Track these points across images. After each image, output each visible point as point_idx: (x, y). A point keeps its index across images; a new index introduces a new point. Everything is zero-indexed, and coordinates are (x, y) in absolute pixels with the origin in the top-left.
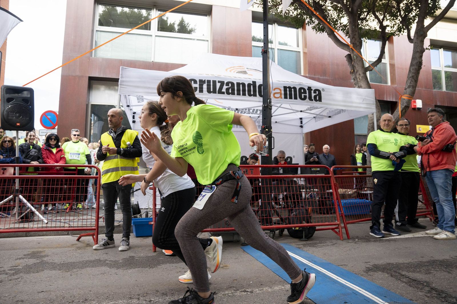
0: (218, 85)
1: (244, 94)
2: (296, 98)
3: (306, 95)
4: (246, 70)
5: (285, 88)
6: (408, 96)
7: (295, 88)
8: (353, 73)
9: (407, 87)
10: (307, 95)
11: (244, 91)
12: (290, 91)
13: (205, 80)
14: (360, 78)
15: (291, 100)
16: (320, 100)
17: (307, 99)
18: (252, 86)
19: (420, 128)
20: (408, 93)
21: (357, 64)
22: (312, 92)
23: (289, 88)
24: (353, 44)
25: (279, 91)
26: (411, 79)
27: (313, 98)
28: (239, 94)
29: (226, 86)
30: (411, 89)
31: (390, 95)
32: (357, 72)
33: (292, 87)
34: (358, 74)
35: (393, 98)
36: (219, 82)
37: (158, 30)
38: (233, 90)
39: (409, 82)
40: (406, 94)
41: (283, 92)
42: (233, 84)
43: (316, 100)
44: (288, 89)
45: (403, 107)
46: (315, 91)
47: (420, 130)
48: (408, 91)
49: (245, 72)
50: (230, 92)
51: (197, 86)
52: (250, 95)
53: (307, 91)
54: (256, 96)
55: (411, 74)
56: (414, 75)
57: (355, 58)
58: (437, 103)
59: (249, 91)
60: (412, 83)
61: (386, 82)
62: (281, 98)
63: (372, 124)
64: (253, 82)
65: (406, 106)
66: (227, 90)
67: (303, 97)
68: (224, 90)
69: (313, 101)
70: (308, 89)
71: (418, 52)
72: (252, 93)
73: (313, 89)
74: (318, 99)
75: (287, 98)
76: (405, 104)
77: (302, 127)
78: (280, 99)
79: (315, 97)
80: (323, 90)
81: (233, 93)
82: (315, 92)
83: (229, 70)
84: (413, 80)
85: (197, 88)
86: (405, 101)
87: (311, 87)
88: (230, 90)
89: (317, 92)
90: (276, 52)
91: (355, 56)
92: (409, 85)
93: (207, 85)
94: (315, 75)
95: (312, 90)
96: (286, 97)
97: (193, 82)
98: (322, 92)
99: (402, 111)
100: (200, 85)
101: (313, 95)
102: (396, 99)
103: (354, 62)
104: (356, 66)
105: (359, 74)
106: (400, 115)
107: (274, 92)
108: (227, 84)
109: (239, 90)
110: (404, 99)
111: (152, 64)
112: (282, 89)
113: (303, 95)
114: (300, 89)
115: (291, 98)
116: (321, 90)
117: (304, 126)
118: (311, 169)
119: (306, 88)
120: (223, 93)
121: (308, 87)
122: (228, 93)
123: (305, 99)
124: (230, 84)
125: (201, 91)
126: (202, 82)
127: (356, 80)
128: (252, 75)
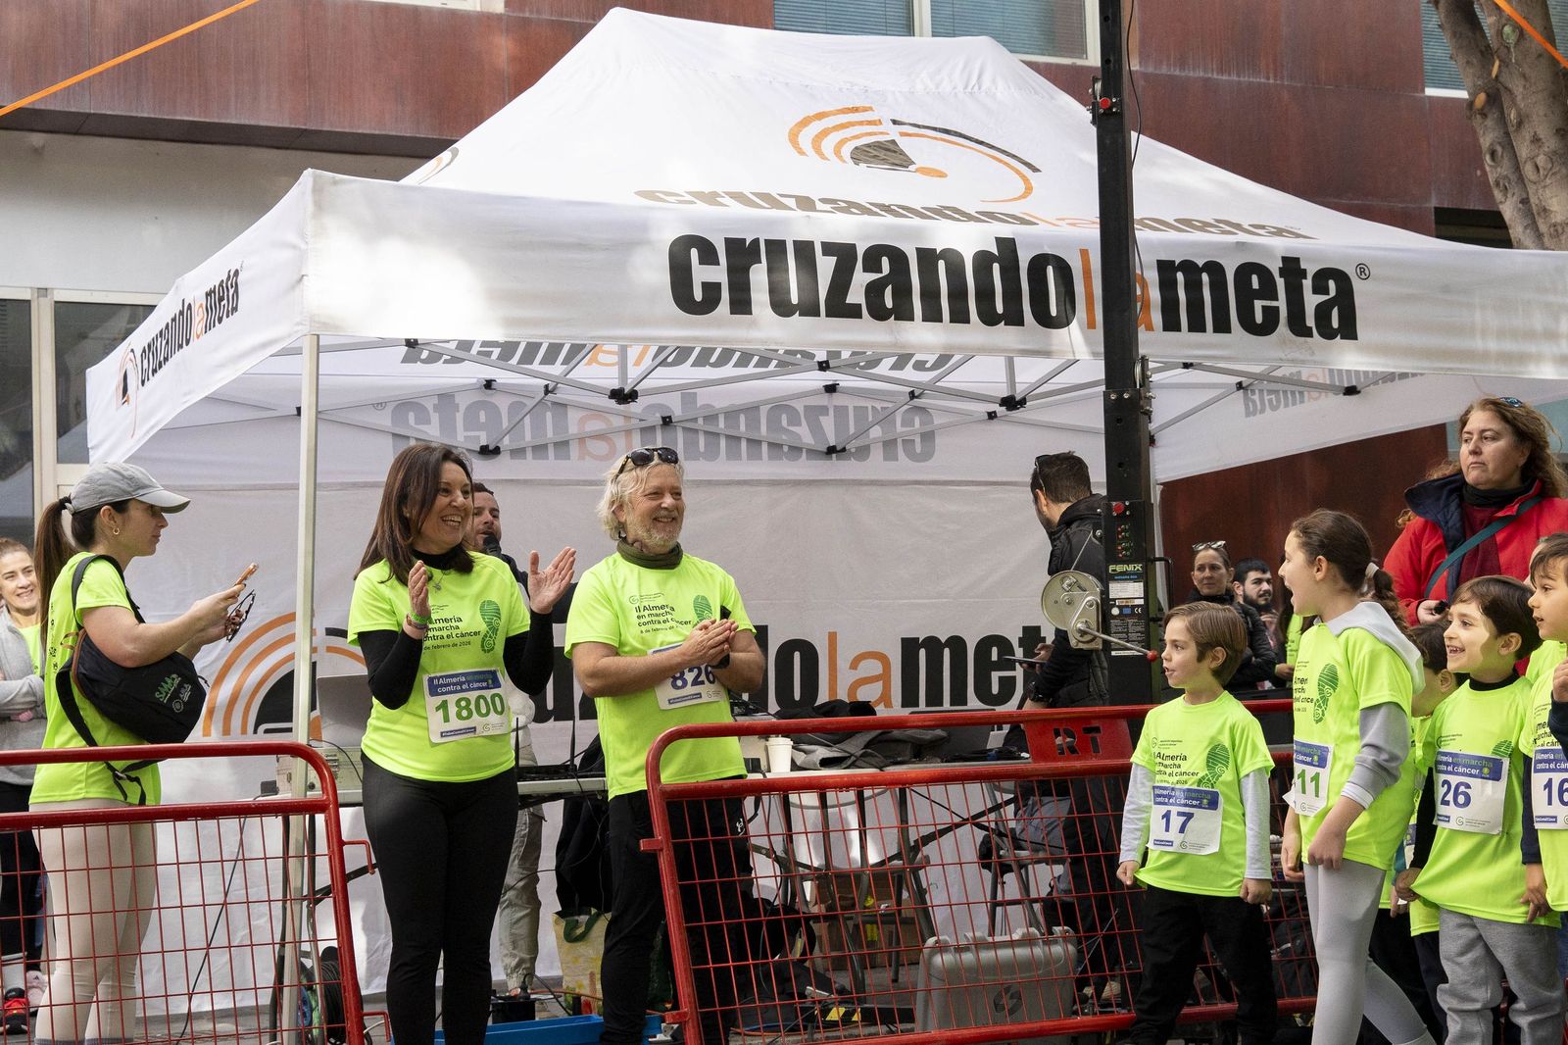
0: (825, 268)
1: (959, 315)
2: (1222, 326)
3: (1274, 304)
4: (893, 133)
5: (1166, 269)
7: (1215, 269)
8: (1484, 115)
10: (1281, 303)
11: (958, 294)
12: (1193, 287)
13: (756, 242)
14: (1541, 160)
15: (1197, 336)
16: (1349, 331)
17: (1283, 328)
18: (996, 267)
21: (1524, 76)
22: (1307, 284)
23: (1188, 267)
27: (1310, 322)
28: (932, 315)
29: (865, 270)
32: (1520, 124)
33: (1200, 263)
34: (1527, 134)
36: (829, 248)
38: (903, 293)
41: (1155, 295)
42: (898, 257)
43: (1328, 333)
44: (1180, 276)
46: (1322, 277)
50: (889, 303)
51: (719, 274)
52: (989, 318)
53: (1280, 283)
54: (1020, 322)
57: (1512, 40)
59: (985, 295)
62: (1149, 327)
64: (999, 241)
66: (874, 291)
67: (1259, 318)
68: (856, 295)
69: (1310, 335)
70: (1282, 272)
72: (1000, 307)
73: (1311, 269)
74: (1335, 324)
75: (1178, 329)
79: (1323, 312)
80: (1363, 270)
81: (903, 313)
82: (1319, 288)
83: (806, 137)
85: (718, 285)
87: (1297, 260)
88: (888, 291)
89: (1332, 284)
91: (1507, 29)
93: (770, 270)
94: (1183, 65)
95: (1303, 274)
97: (694, 253)
98: (1357, 285)
100: (731, 270)
101: (1311, 301)
103: (1504, 63)
104: (1517, 87)
105: (1537, 140)
108: (872, 259)
109: (930, 295)
112: (1153, 276)
113: (1258, 304)
114: (1245, 271)
115: (1197, 325)
116: (1350, 271)
119: (1275, 266)
120: (854, 312)
121: (1285, 259)
122: (879, 313)
123: (1267, 327)
124: (885, 262)
125: (741, 304)
126: (742, 253)
127: (1506, 162)
128: (942, 175)
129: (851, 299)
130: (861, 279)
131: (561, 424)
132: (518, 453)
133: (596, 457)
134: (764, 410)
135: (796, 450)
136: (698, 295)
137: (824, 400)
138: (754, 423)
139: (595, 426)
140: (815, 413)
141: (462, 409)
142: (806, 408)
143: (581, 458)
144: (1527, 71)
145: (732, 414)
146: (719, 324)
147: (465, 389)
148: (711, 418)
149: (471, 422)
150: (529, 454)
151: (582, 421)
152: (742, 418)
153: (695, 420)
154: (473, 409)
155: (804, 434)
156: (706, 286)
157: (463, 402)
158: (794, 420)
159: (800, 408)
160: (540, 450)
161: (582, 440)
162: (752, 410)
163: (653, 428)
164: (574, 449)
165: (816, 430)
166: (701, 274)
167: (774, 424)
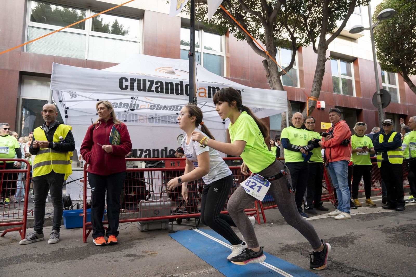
0: (148, 84)
1: (172, 93)
4: (174, 70)
5: (209, 88)
6: (314, 97)
7: (218, 88)
8: (269, 77)
9: (313, 90)
11: (172, 89)
12: (214, 91)
13: (136, 79)
14: (275, 81)
18: (179, 85)
19: (323, 125)
20: (314, 95)
23: (213, 88)
24: (269, 51)
25: (204, 91)
26: (316, 83)
28: (167, 92)
29: (155, 84)
30: (316, 91)
31: (300, 96)
32: (272, 76)
33: (215, 87)
35: (302, 99)
36: (149, 81)
37: (92, 30)
38: (162, 89)
39: (315, 86)
40: (312, 96)
41: (207, 92)
42: (162, 83)
44: (212, 89)
45: (310, 107)
47: (324, 127)
48: (314, 94)
49: (173, 73)
50: (159, 90)
51: (128, 84)
52: (177, 94)
54: (183, 95)
55: (316, 79)
56: (318, 80)
57: (271, 64)
58: (336, 104)
59: (177, 90)
60: (317, 86)
61: (296, 86)
62: (206, 97)
63: (284, 121)
64: (180, 82)
65: (312, 106)
66: (157, 88)
68: (153, 88)
71: (321, 61)
72: (179, 92)
76: (312, 105)
77: (224, 123)
78: (204, 98)
80: (243, 90)
81: (162, 92)
83: (158, 70)
84: (318, 84)
85: (128, 86)
86: (311, 102)
88: (159, 88)
90: (202, 55)
91: (270, 62)
92: (314, 88)
93: (138, 83)
94: (236, 77)
96: (210, 96)
97: (124, 80)
98: (242, 92)
99: (309, 110)
100: (130, 83)
102: (304, 99)
103: (270, 67)
104: (272, 70)
105: (274, 78)
106: (308, 114)
107: (199, 91)
108: (157, 83)
109: (167, 89)
110: (311, 100)
111: (85, 62)
112: (207, 89)
116: (241, 90)
117: (226, 123)
118: (232, 161)
120: (153, 91)
122: (157, 92)
124: (159, 84)
125: (132, 89)
126: (133, 81)
127: (271, 83)
128: (180, 76)
129: (152, 89)
130: (154, 86)
131: (136, 117)
132: (130, 121)
133: (142, 122)
134: (167, 117)
135: (172, 122)
136: (124, 87)
137: (176, 115)
138: (166, 118)
139: (142, 118)
140: (175, 117)
141: (122, 115)
142: (174, 117)
143: (139, 122)
144: (273, 68)
145: (162, 117)
146: (128, 92)
147: (122, 112)
148: (159, 117)
149: (123, 117)
150: (131, 121)
151: (140, 117)
152: (164, 118)
153: (157, 117)
154: (123, 115)
155: (173, 120)
156: (125, 85)
157: (122, 114)
158: (172, 118)
159: (173, 116)
160: (133, 121)
161: (139, 120)
162: (165, 116)
163: (150, 118)
164: (138, 121)
165: (175, 119)
166: (125, 83)
167: (169, 118)
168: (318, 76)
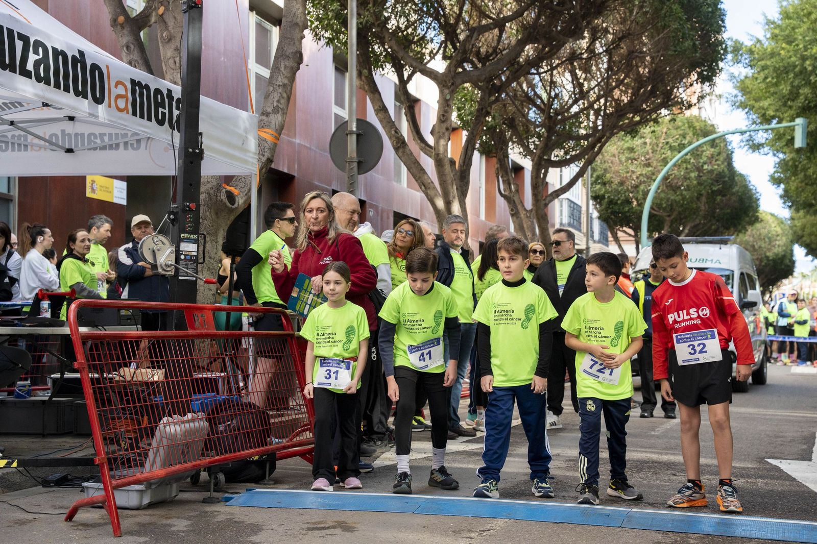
0: (19, 47)
1: (67, 90)
2: (149, 117)
3: (164, 111)
5: (133, 84)
7: (147, 87)
8: (123, 28)
9: (269, 110)
10: (166, 111)
12: (141, 96)
14: (178, 59)
15: (142, 121)
17: (167, 123)
18: (79, 65)
20: (273, 126)
22: (174, 104)
23: (139, 84)
25: (124, 93)
26: (280, 90)
27: (175, 123)
28: (57, 85)
29: (33, 53)
30: (279, 116)
32: (170, 39)
33: (143, 84)
36: (20, 36)
38: (47, 70)
39: (276, 99)
40: (269, 127)
41: (130, 96)
42: (45, 50)
44: (137, 88)
45: (264, 159)
46: (178, 103)
47: (93, 191)
48: (273, 122)
50: (42, 74)
52: (76, 92)
53: (167, 101)
54: (87, 97)
55: (279, 79)
59: (76, 79)
60: (282, 101)
62: (128, 112)
64: (79, 51)
65: (268, 159)
66: (37, 64)
67: (160, 117)
70: (167, 96)
72: (80, 88)
73: (175, 97)
75: (136, 115)
76: (268, 154)
78: (124, 114)
81: (47, 81)
82: (177, 106)
84: (284, 95)
86: (266, 145)
87: (172, 92)
88: (42, 67)
92: (275, 104)
95: (173, 98)
96: (134, 114)
99: (260, 170)
101: (175, 113)
104: (171, 22)
108: (36, 47)
109: (56, 73)
110: (265, 140)
112: (129, 86)
113: (160, 110)
114: (156, 92)
115: (142, 117)
119: (165, 92)
120: (29, 75)
121: (168, 91)
122: (39, 79)
123: (163, 121)
124: (41, 50)
127: (136, 54)
129: (28, 67)
130: (32, 57)
144: (176, 16)
168: (288, 70)
